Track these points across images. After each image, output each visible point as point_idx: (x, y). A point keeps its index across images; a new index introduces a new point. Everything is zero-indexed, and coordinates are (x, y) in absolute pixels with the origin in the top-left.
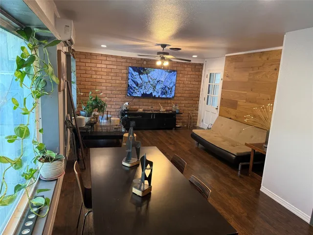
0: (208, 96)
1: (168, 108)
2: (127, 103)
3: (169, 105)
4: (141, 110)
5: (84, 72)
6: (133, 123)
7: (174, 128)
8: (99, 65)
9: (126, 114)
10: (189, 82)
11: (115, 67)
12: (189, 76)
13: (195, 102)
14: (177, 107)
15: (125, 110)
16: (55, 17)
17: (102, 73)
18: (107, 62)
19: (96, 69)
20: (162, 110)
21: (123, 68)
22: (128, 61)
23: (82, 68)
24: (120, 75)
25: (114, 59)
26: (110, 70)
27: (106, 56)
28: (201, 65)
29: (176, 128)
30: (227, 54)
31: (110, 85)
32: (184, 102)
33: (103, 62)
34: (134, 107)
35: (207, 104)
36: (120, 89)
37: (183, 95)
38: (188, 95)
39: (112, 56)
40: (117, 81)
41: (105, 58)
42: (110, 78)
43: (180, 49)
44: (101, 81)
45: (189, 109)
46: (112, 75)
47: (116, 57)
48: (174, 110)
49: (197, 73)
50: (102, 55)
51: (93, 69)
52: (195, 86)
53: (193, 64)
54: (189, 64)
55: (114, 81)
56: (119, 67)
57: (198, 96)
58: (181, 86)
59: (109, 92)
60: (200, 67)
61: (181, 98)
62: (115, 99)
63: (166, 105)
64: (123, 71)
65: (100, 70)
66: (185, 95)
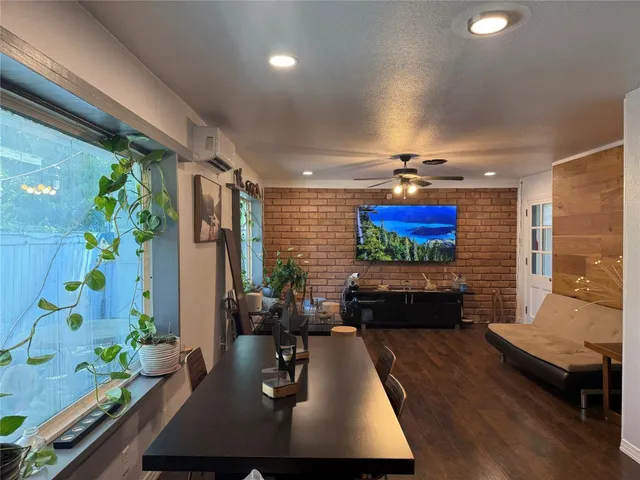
0: (534, 255)
1: (445, 283)
2: (355, 275)
3: (446, 277)
4: (384, 288)
5: (279, 222)
6: (367, 315)
7: (457, 326)
8: (304, 209)
9: (355, 295)
10: (488, 228)
11: (333, 209)
12: (487, 215)
13: (507, 270)
14: (463, 280)
15: (351, 288)
17: (309, 222)
18: (319, 202)
19: (299, 215)
20: (430, 286)
21: (347, 209)
22: (357, 196)
23: (276, 215)
24: (343, 222)
25: (330, 195)
26: (324, 215)
27: (317, 191)
28: (513, 192)
29: (464, 326)
31: (324, 242)
32: (481, 269)
33: (312, 202)
34: (372, 282)
35: (534, 271)
36: (342, 248)
37: (476, 255)
38: (487, 255)
39: (327, 190)
40: (338, 235)
41: (315, 195)
42: (324, 229)
43: (444, 161)
44: (309, 235)
45: (494, 284)
46: (328, 223)
47: (335, 191)
48: (456, 286)
49: (505, 208)
50: (309, 190)
51: (295, 215)
52: (503, 235)
53: (493, 191)
54: (485, 191)
55: (332, 235)
56: (340, 209)
57: (512, 257)
58: (470, 235)
59: (323, 255)
60: (510, 196)
61: (472, 261)
62: (334, 268)
63: (439, 276)
64: (347, 215)
65: (306, 215)
66: (481, 255)
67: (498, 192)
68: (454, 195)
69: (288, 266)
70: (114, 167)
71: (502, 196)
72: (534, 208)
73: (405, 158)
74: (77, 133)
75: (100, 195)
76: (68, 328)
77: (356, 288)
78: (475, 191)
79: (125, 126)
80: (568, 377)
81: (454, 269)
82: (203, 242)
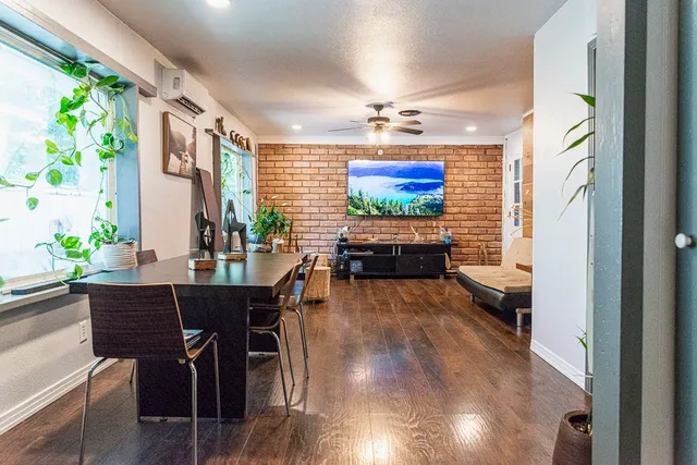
1: (434, 237)
2: (346, 229)
4: (373, 240)
5: (273, 177)
6: (356, 266)
7: (442, 277)
8: (296, 164)
9: (345, 247)
10: (475, 184)
11: (326, 165)
12: (473, 171)
13: (493, 224)
15: (341, 240)
17: (302, 177)
18: (312, 158)
19: (292, 171)
20: (418, 239)
21: (339, 165)
22: (348, 152)
23: (270, 170)
24: (335, 177)
25: (323, 151)
26: (316, 171)
27: (310, 147)
28: (499, 148)
29: (448, 276)
30: (525, 111)
31: (317, 197)
32: (469, 224)
33: (305, 158)
34: (363, 236)
35: (516, 224)
36: (334, 203)
37: (463, 210)
38: (475, 210)
39: (319, 146)
40: (330, 190)
41: (307, 151)
42: (317, 184)
44: (301, 190)
45: (481, 237)
46: (320, 178)
47: (328, 147)
48: (442, 239)
49: (491, 164)
50: (302, 146)
51: (288, 171)
52: (489, 191)
53: (479, 148)
54: (472, 147)
55: (323, 190)
56: (332, 164)
57: (498, 211)
58: (458, 190)
59: (316, 210)
60: (496, 152)
61: (460, 216)
62: (326, 223)
63: (429, 230)
64: (339, 171)
65: (299, 171)
66: (468, 210)
67: (485, 148)
68: (443, 152)
69: (272, 213)
70: (75, 91)
71: (488, 152)
72: (517, 162)
73: (379, 107)
75: (61, 111)
77: (346, 240)
78: (462, 147)
80: (504, 298)
81: (442, 224)
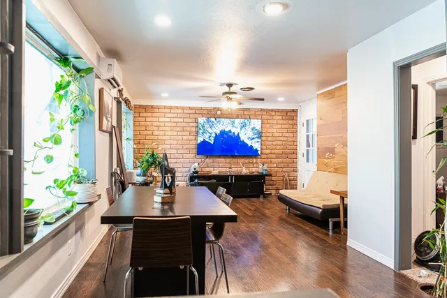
0: (308, 151)
1: (254, 170)
2: (196, 164)
3: (255, 165)
4: (215, 172)
5: (144, 128)
7: (262, 196)
8: (161, 120)
9: (196, 177)
10: (281, 134)
11: (181, 120)
12: (279, 126)
13: (291, 161)
14: (265, 167)
15: (194, 173)
16: (99, 57)
17: (165, 128)
18: (172, 115)
19: (158, 124)
20: (245, 171)
21: (190, 120)
22: (197, 112)
23: (142, 124)
24: (188, 129)
25: (179, 111)
26: (175, 124)
27: (171, 108)
28: (295, 111)
29: (266, 196)
30: (319, 90)
31: (175, 142)
32: (276, 160)
33: (167, 115)
34: (207, 169)
35: (308, 161)
36: (187, 146)
37: (273, 151)
38: (280, 152)
39: (178, 108)
40: (185, 138)
41: (169, 110)
42: (175, 134)
43: (253, 89)
44: (164, 138)
45: (284, 170)
46: (178, 129)
47: (183, 108)
48: (261, 171)
49: (290, 122)
50: (165, 107)
51: (155, 124)
52: (291, 139)
53: (283, 111)
54: (278, 111)
55: (180, 138)
56: (186, 120)
57: (295, 153)
58: (270, 139)
59: (175, 151)
60: (293, 114)
61: (271, 155)
62: (182, 160)
63: (251, 165)
64: (191, 124)
65: (163, 124)
66: (276, 152)
67: (287, 112)
68: (260, 113)
69: (153, 155)
70: (62, 76)
71: (289, 114)
72: (308, 121)
73: (230, 85)
74: (47, 54)
75: (56, 92)
76: (45, 163)
77: (197, 172)
78: (272, 110)
79: (71, 52)
80: (322, 212)
81: (259, 161)
82: (104, 131)
